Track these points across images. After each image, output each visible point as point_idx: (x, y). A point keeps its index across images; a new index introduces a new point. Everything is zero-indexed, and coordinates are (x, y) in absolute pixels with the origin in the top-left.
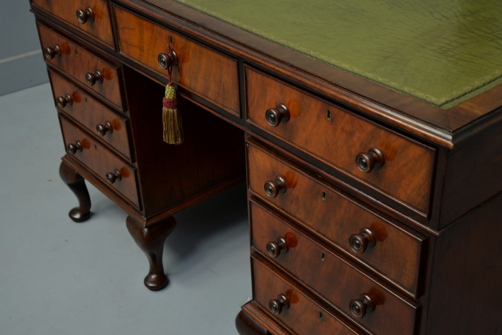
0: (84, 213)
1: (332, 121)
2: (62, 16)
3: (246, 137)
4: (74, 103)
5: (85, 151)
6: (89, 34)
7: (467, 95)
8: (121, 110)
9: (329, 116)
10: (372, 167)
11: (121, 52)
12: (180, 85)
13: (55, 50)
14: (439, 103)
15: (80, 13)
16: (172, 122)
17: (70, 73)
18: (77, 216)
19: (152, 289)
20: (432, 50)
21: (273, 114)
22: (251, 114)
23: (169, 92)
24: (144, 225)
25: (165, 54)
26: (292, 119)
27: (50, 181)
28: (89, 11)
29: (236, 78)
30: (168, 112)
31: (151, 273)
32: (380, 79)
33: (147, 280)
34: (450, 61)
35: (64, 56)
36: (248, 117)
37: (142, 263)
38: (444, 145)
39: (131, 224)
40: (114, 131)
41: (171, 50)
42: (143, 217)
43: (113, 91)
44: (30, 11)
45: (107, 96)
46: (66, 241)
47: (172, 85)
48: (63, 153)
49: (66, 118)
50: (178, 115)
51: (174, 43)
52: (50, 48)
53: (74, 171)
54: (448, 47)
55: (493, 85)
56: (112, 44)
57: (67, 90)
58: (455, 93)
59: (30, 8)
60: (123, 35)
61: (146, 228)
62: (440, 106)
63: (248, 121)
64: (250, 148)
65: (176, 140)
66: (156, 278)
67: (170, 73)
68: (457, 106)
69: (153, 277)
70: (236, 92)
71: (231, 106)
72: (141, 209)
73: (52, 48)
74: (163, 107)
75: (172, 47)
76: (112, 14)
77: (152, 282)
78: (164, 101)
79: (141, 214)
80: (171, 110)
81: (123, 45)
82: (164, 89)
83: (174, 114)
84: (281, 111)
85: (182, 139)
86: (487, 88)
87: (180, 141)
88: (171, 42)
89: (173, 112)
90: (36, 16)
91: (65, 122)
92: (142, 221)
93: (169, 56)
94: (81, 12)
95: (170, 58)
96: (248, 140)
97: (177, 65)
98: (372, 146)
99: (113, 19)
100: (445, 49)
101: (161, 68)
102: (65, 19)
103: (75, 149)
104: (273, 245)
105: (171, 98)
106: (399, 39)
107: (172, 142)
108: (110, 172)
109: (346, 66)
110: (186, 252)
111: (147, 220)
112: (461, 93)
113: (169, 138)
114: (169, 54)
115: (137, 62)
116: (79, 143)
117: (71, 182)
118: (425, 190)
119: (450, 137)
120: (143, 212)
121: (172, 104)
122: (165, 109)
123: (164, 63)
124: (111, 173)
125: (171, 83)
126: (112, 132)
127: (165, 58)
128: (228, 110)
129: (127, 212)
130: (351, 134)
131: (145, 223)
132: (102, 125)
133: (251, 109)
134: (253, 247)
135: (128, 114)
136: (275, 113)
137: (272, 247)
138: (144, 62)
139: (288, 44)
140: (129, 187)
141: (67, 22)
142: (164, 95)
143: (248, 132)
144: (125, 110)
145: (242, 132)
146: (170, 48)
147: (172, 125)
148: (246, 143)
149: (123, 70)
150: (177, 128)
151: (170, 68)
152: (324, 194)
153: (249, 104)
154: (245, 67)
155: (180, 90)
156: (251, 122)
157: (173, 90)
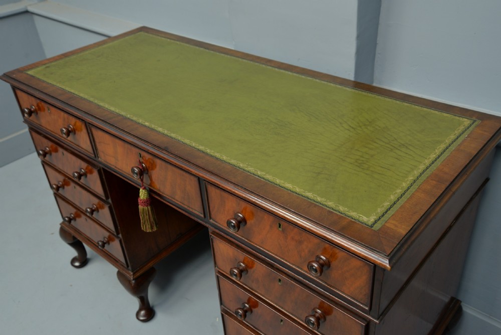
0: (82, 261)
1: (283, 231)
2: (48, 128)
3: (210, 231)
4: (66, 187)
5: (78, 219)
6: (72, 142)
7: (389, 212)
8: (104, 198)
9: (280, 227)
11: (99, 159)
12: (152, 188)
13: (46, 151)
14: (370, 223)
15: (63, 131)
16: (148, 216)
17: (60, 166)
18: (77, 264)
19: (143, 321)
20: (351, 163)
21: (233, 223)
22: (213, 216)
23: (143, 194)
24: (132, 279)
25: (137, 167)
26: (248, 222)
27: (52, 234)
28: (70, 127)
29: (198, 189)
30: (143, 209)
31: (140, 310)
33: (138, 314)
34: (367, 174)
35: (54, 154)
36: (210, 218)
37: (134, 303)
38: (383, 267)
39: (120, 275)
40: (100, 210)
41: (141, 163)
42: (130, 272)
43: (95, 182)
44: (24, 122)
45: (92, 187)
47: (145, 188)
48: (61, 220)
49: (58, 195)
50: (152, 210)
51: (143, 158)
52: (42, 150)
53: (70, 234)
54: (362, 159)
55: (404, 199)
56: (92, 152)
57: (58, 179)
58: (380, 211)
59: (23, 120)
60: (100, 147)
61: (133, 280)
62: (372, 226)
63: (211, 220)
64: (214, 239)
65: (152, 228)
66: (146, 313)
67: (142, 180)
68: (384, 225)
69: (143, 312)
70: (199, 199)
71: (194, 208)
72: (128, 266)
73: (44, 149)
74: (139, 205)
75: (141, 160)
76: (89, 131)
77: (142, 317)
78: (139, 201)
79: (129, 270)
80: (146, 208)
81: (101, 154)
82: (139, 189)
83: (148, 210)
84: (239, 219)
85: (157, 227)
86: (401, 202)
87: (155, 229)
88: (141, 157)
89: (148, 208)
90: (28, 126)
91: (60, 200)
92: (130, 275)
93: (140, 168)
94: (64, 129)
95: (141, 170)
96: (212, 233)
97: (147, 174)
98: (318, 253)
99: (90, 135)
100: (360, 162)
101: (136, 178)
102: (52, 130)
103: (70, 220)
104: (240, 311)
105: (145, 198)
106: (323, 152)
107: (149, 230)
108: (99, 240)
109: (289, 186)
111: (134, 274)
112: (384, 210)
113: (146, 227)
114: (140, 167)
115: (114, 167)
116: (72, 215)
117: (70, 242)
119: (388, 262)
120: (130, 268)
121: (146, 203)
122: (140, 207)
123: (136, 174)
124: (101, 241)
125: (143, 187)
126: (98, 211)
127: (136, 170)
128: (194, 211)
129: (117, 268)
130: (300, 242)
131: (132, 276)
132: (89, 208)
133: (213, 213)
134: (222, 306)
135: (110, 201)
136: (234, 222)
137: (239, 312)
138: (119, 168)
139: (238, 165)
140: (115, 248)
141: (53, 132)
142: (138, 196)
143: (211, 229)
144: (107, 197)
145: (207, 228)
146: (140, 162)
147: (148, 218)
148: (211, 236)
149: (102, 172)
150: (152, 219)
151: (142, 177)
152: (280, 280)
153: (211, 209)
154: (205, 183)
155: (151, 192)
156: (214, 222)
157: (146, 192)
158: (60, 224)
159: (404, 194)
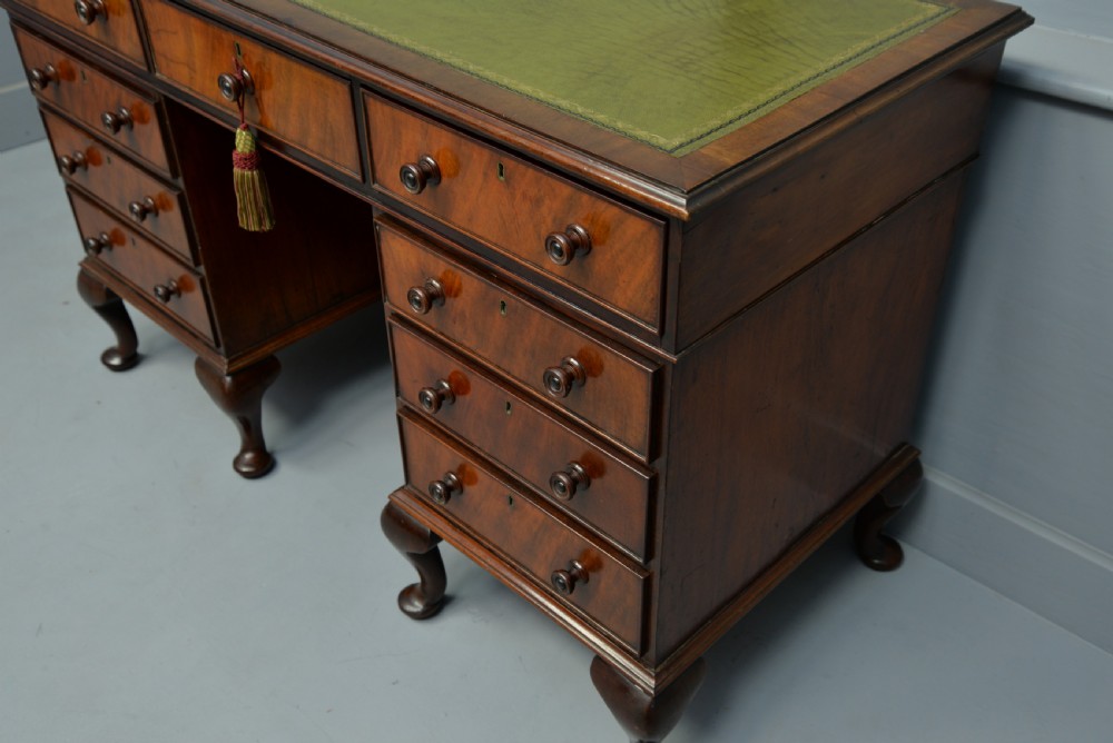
0: (128, 356)
1: (507, 181)
2: (54, 13)
3: (375, 214)
4: (91, 166)
5: (117, 249)
6: (102, 43)
7: (713, 134)
8: (168, 175)
9: (501, 174)
10: (571, 257)
11: (158, 75)
12: (264, 130)
13: (48, 73)
14: (669, 147)
15: (81, 7)
16: (252, 194)
17: (76, 113)
18: (116, 361)
19: (247, 476)
20: (665, 62)
21: (411, 172)
22: (378, 175)
23: (243, 142)
24: (225, 372)
25: (231, 76)
26: (445, 181)
27: (66, 303)
28: (98, 2)
29: (350, 112)
30: (243, 176)
31: (244, 451)
32: (580, 110)
33: (237, 462)
34: (691, 79)
35: (64, 82)
36: (375, 181)
37: (227, 435)
38: (675, 215)
39: (203, 369)
40: (161, 212)
41: (239, 68)
42: (222, 358)
43: (151, 143)
45: (144, 153)
46: (99, 403)
47: (247, 128)
48: (81, 254)
49: (80, 194)
50: (261, 180)
51: (244, 56)
52: (39, 71)
53: (100, 284)
54: (691, 57)
55: (753, 117)
56: (142, 59)
57: (77, 145)
58: (696, 131)
60: (159, 44)
61: (228, 374)
62: (671, 151)
63: (376, 186)
64: (382, 234)
65: (260, 224)
66: (254, 459)
67: (241, 108)
68: (697, 151)
69: (248, 456)
70: (352, 138)
71: (342, 162)
72: (218, 345)
73: (43, 68)
74: (233, 167)
75: (241, 61)
76: (136, 7)
77: (248, 465)
78: (234, 156)
79: (219, 354)
80: (248, 173)
81: (160, 61)
82: (233, 136)
83: (253, 178)
84: (426, 167)
85: (271, 223)
86: (745, 121)
87: (267, 226)
88: (239, 53)
89: (252, 175)
90: (10, 15)
91: (79, 201)
92: (221, 364)
93: (237, 79)
94: (83, 4)
95: (239, 81)
96: (378, 219)
97: (253, 93)
98: (570, 221)
99: (139, 15)
100: (685, 61)
101: (226, 97)
103: (99, 247)
104: (428, 393)
105: (247, 151)
106: (615, 44)
107: (254, 228)
108: (159, 283)
109: (527, 89)
110: (303, 412)
111: (230, 363)
112: (705, 130)
113: (249, 221)
114: (236, 75)
115: (186, 90)
116: (105, 237)
117: (99, 304)
118: (654, 290)
119: (684, 201)
120: (222, 349)
121: (249, 162)
122: (237, 171)
123: (229, 89)
124: (162, 286)
125: (244, 125)
126: (157, 214)
127: (229, 81)
129: (197, 352)
130: (538, 202)
131: (226, 367)
132: (138, 204)
133: (379, 167)
134: (400, 398)
135: (180, 182)
136: (414, 170)
137: (427, 396)
138: (197, 90)
139: (432, 53)
140: (194, 307)
142: (234, 147)
143: (377, 205)
144: (175, 174)
145: (368, 207)
146: (237, 65)
147: (252, 198)
148: (376, 224)
149: (164, 107)
150: (261, 204)
151: (241, 99)
152: (503, 305)
153: (375, 157)
154: (363, 93)
155: (261, 138)
156: (381, 189)
157: (249, 138)
158: (81, 264)
159: (755, 110)
